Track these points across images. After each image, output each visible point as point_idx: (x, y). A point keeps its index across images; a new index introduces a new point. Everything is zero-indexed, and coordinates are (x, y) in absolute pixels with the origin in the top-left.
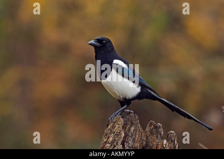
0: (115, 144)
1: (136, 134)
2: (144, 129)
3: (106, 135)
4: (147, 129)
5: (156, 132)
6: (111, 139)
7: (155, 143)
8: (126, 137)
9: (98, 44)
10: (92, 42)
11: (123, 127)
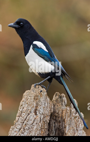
0: (29, 112)
1: (45, 104)
2: (51, 99)
3: (22, 105)
4: (54, 99)
5: (61, 100)
6: (25, 109)
7: (60, 110)
8: (37, 106)
9: (17, 26)
10: (12, 24)
11: (34, 99)
